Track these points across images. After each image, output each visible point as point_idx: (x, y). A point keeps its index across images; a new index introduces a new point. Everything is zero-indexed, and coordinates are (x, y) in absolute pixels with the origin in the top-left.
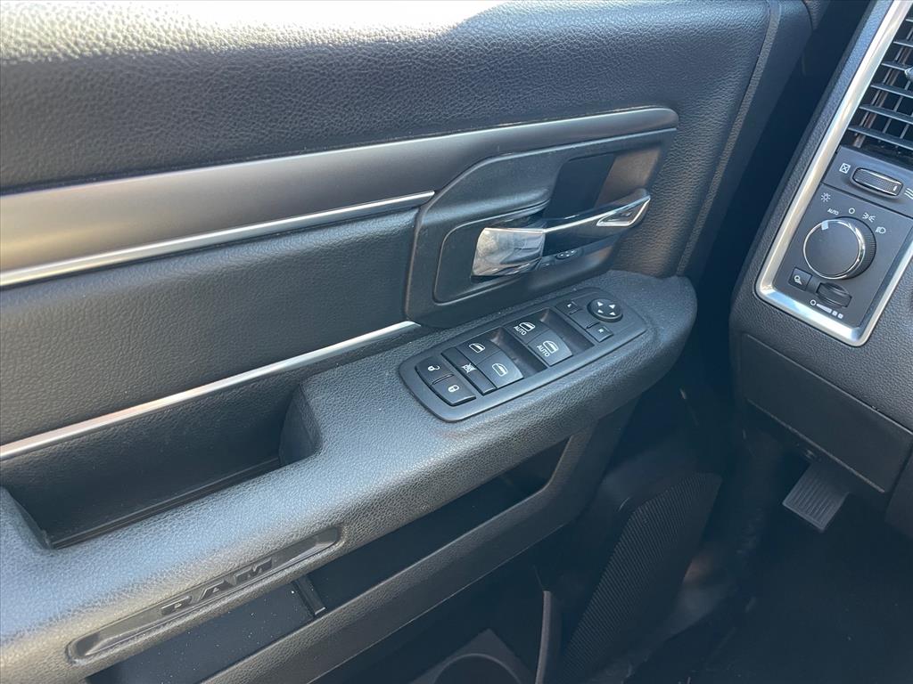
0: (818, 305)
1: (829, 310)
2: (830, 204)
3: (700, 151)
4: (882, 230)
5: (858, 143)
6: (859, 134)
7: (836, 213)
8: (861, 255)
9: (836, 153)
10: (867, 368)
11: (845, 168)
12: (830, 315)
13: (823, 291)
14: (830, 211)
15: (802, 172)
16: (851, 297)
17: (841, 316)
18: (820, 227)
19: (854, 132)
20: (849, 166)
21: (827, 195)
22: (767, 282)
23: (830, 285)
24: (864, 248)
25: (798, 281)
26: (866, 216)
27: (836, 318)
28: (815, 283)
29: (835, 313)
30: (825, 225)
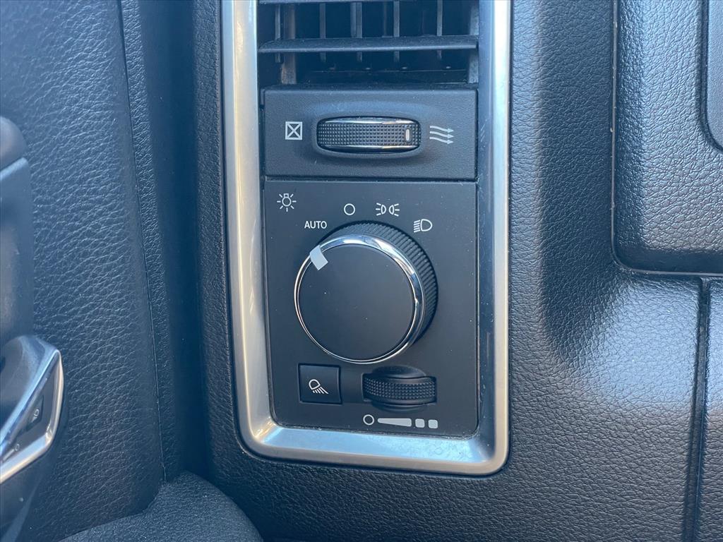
0: (380, 421)
1: (406, 422)
2: (303, 212)
3: (95, 192)
4: (425, 225)
5: (287, 75)
6: (282, 54)
7: (322, 224)
8: (418, 289)
9: (261, 107)
10: (534, 505)
11: (293, 131)
12: (412, 431)
13: (377, 388)
14: (307, 225)
15: (216, 169)
16: (434, 379)
17: (433, 424)
18: (311, 266)
19: (273, 54)
20: (300, 124)
21: (286, 196)
22: (259, 418)
23: (383, 373)
24: (413, 272)
25: (319, 390)
26: (382, 210)
27: (426, 432)
28: (354, 381)
29: (420, 423)
30: (318, 258)
